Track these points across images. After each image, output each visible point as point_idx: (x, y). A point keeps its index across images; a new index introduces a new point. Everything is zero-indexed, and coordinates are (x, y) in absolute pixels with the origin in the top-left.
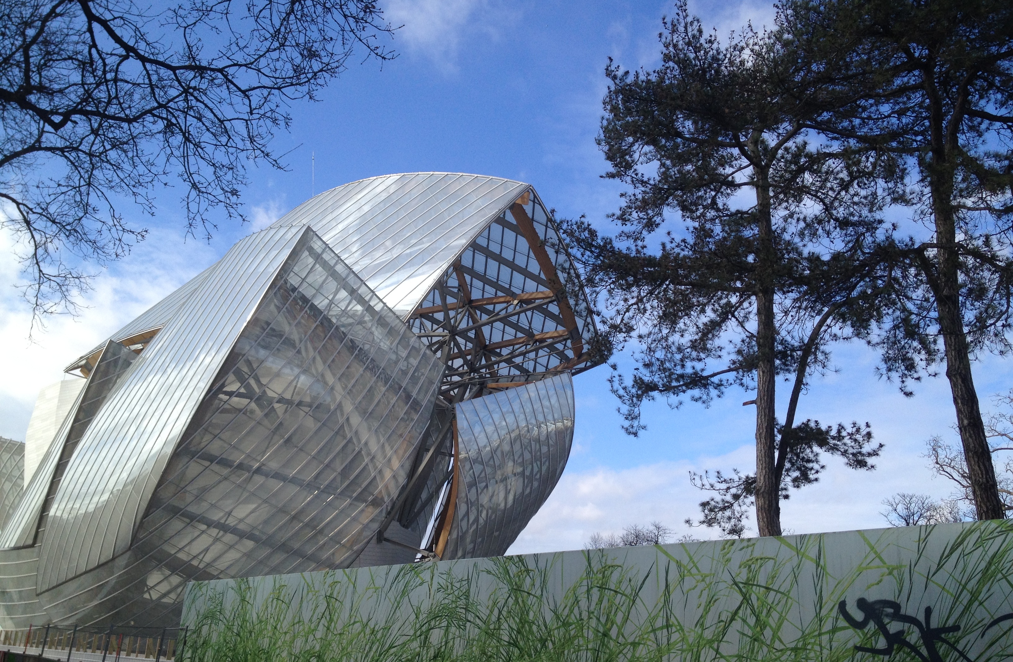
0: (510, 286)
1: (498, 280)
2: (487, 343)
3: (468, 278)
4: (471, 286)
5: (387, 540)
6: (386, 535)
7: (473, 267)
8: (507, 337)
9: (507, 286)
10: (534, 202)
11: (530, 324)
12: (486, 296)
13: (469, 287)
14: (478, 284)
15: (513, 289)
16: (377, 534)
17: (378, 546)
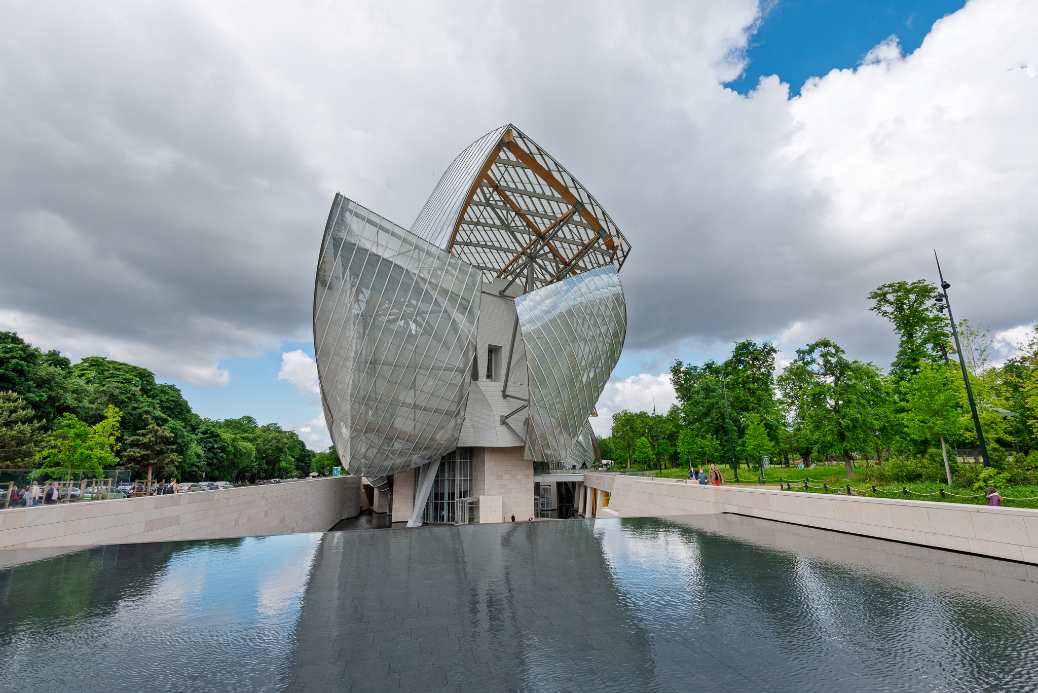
0: (554, 213)
1: (545, 212)
3: (530, 217)
6: (507, 393)
7: (528, 208)
8: (576, 252)
10: (521, 137)
12: (547, 226)
14: (538, 220)
16: (501, 393)
17: (505, 400)
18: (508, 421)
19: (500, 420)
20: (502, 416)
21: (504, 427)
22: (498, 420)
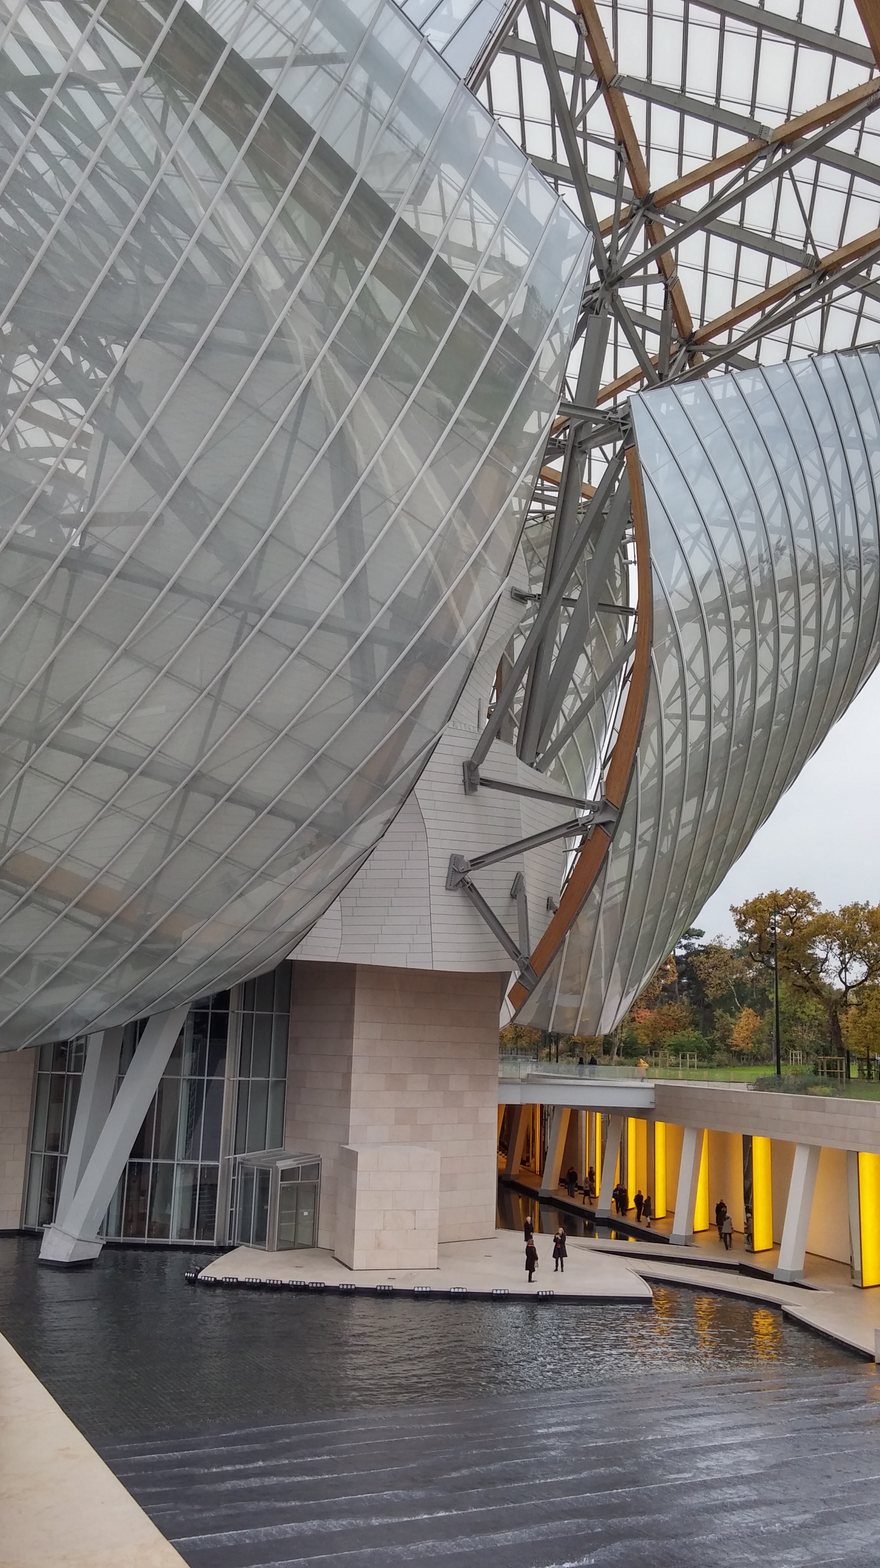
0: (753, 105)
2: (696, 327)
4: (648, 147)
5: (486, 783)
6: (484, 771)
8: (745, 289)
9: (745, 112)
11: (808, 222)
13: (643, 150)
14: (665, 124)
15: (760, 116)
16: (460, 771)
17: (469, 799)
18: (477, 877)
19: (444, 872)
20: (455, 860)
21: (455, 899)
22: (440, 870)
